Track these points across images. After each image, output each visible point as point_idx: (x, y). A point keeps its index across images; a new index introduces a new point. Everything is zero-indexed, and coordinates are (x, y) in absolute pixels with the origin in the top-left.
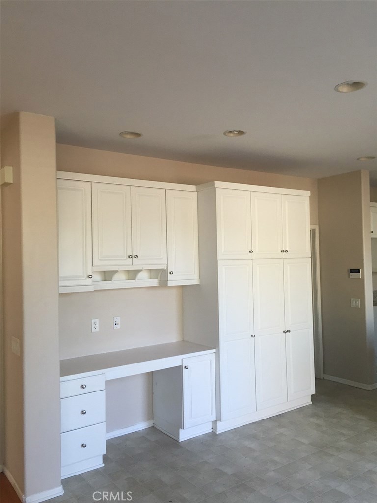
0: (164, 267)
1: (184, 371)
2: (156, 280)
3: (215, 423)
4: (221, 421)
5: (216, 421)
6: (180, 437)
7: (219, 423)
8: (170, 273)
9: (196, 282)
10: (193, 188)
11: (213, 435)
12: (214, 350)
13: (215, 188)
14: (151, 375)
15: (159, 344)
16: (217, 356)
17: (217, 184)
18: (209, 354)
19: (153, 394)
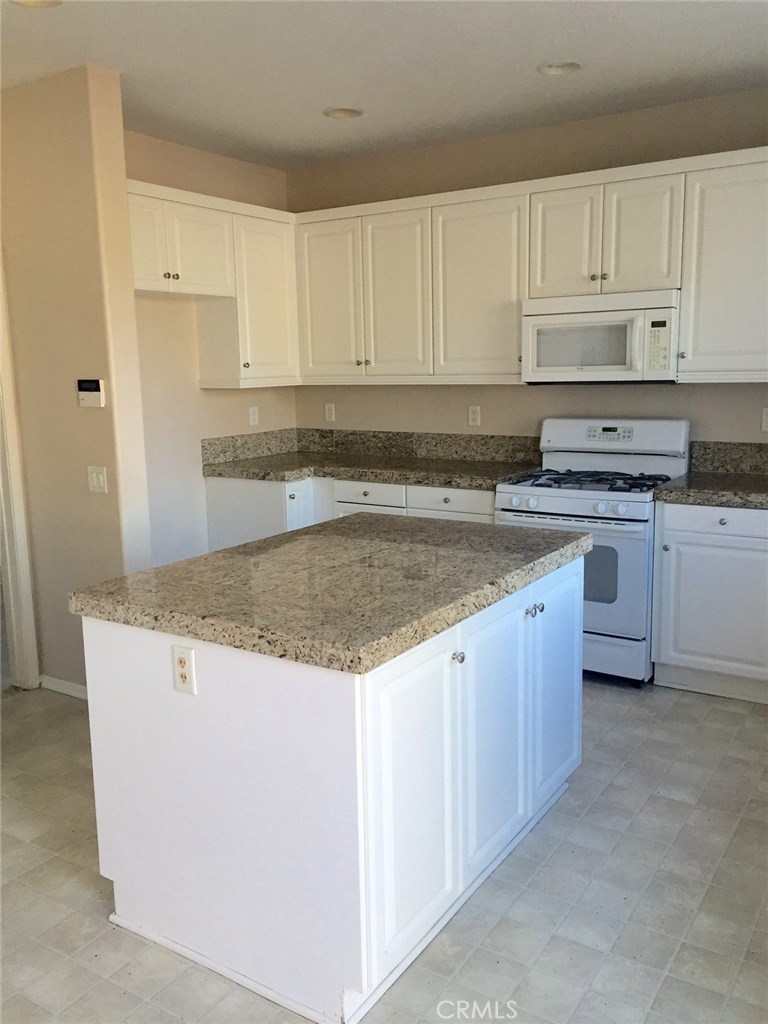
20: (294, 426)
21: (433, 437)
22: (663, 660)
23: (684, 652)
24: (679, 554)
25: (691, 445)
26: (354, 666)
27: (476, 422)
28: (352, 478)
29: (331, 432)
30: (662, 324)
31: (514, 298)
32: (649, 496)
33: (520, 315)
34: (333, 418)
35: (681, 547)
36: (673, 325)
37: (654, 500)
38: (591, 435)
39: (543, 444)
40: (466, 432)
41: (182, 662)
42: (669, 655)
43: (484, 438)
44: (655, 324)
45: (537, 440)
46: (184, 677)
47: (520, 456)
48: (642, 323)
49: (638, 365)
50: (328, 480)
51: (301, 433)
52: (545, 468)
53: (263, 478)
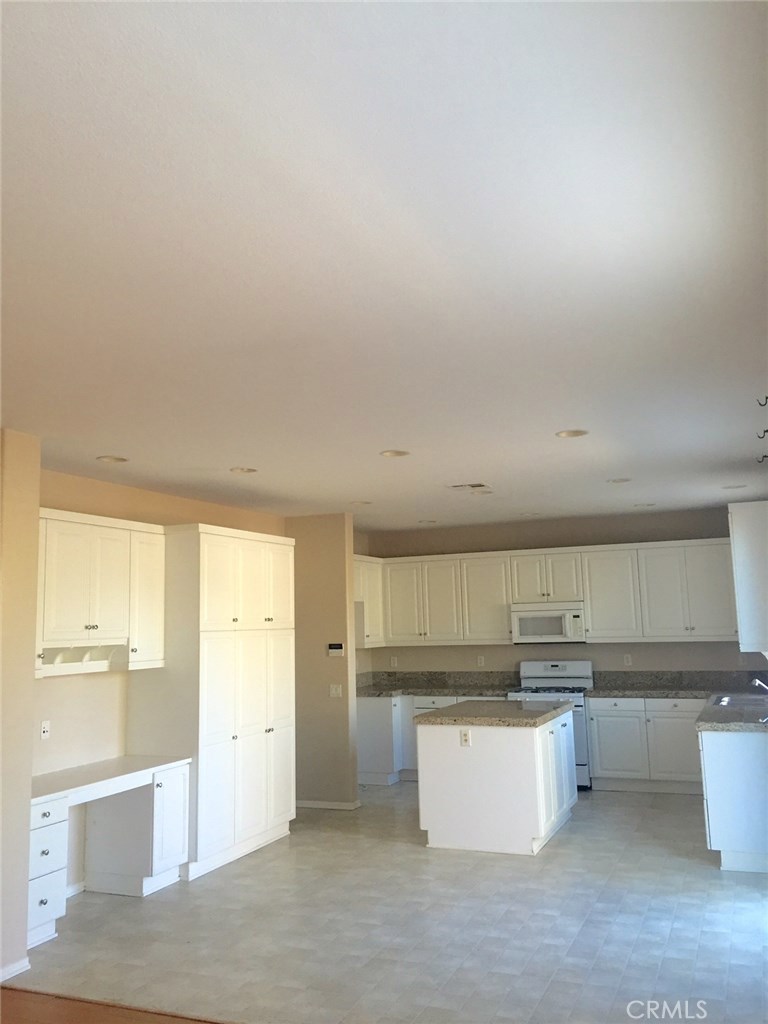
0: (123, 642)
1: (157, 790)
2: (106, 661)
3: (185, 867)
4: (196, 861)
5: (187, 864)
6: (144, 891)
7: (192, 867)
8: (133, 650)
9: (160, 664)
10: (160, 529)
11: (184, 883)
12: (190, 760)
13: (199, 534)
14: (84, 809)
15: (97, 760)
16: (194, 769)
17: (202, 527)
18: (181, 767)
19: (85, 839)
20: (370, 670)
21: (458, 673)
22: (596, 775)
23: (606, 770)
24: (598, 721)
25: (594, 673)
26: (534, 725)
27: (482, 664)
28: (426, 695)
29: (395, 673)
30: (578, 616)
31: (505, 603)
32: (582, 694)
33: (510, 612)
34: (396, 665)
35: (600, 719)
36: (582, 617)
37: (584, 696)
38: (546, 669)
39: (522, 674)
40: (476, 670)
41: (465, 735)
42: (598, 772)
43: (487, 672)
44: (575, 617)
45: (518, 673)
46: (466, 740)
47: (507, 682)
48: (569, 617)
49: (569, 635)
50: (411, 696)
51: (375, 675)
52: (523, 686)
53: (379, 696)
